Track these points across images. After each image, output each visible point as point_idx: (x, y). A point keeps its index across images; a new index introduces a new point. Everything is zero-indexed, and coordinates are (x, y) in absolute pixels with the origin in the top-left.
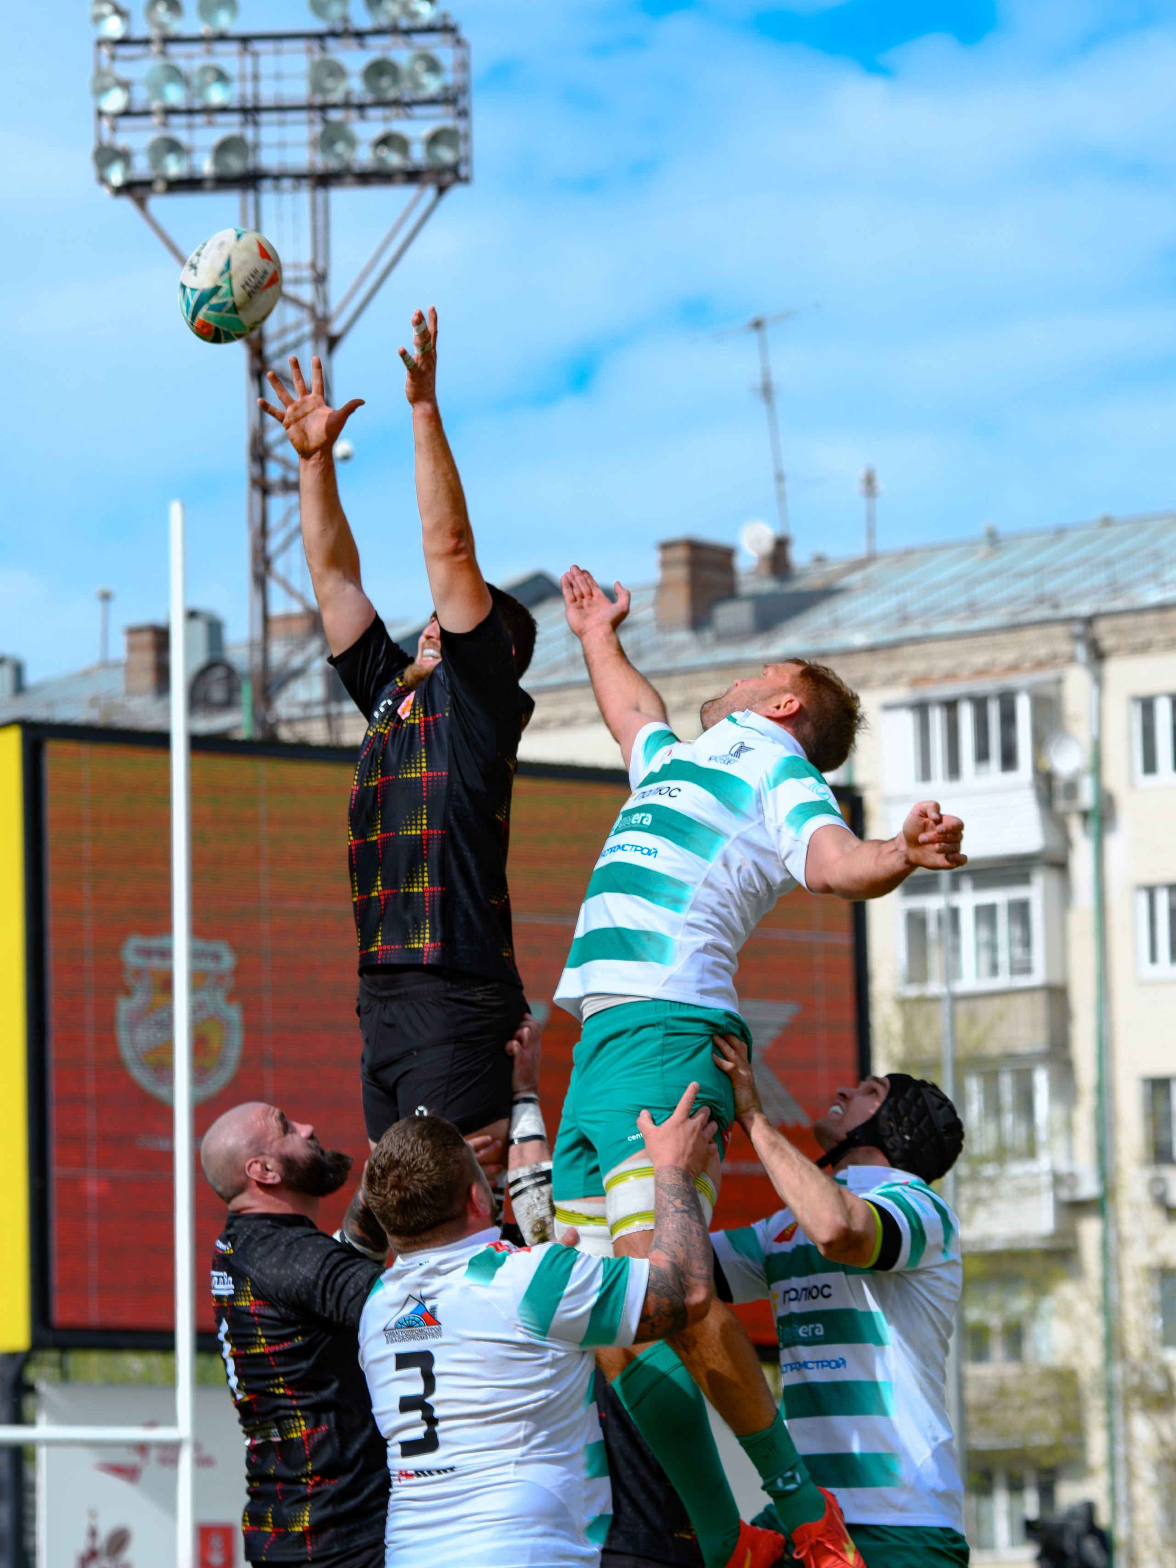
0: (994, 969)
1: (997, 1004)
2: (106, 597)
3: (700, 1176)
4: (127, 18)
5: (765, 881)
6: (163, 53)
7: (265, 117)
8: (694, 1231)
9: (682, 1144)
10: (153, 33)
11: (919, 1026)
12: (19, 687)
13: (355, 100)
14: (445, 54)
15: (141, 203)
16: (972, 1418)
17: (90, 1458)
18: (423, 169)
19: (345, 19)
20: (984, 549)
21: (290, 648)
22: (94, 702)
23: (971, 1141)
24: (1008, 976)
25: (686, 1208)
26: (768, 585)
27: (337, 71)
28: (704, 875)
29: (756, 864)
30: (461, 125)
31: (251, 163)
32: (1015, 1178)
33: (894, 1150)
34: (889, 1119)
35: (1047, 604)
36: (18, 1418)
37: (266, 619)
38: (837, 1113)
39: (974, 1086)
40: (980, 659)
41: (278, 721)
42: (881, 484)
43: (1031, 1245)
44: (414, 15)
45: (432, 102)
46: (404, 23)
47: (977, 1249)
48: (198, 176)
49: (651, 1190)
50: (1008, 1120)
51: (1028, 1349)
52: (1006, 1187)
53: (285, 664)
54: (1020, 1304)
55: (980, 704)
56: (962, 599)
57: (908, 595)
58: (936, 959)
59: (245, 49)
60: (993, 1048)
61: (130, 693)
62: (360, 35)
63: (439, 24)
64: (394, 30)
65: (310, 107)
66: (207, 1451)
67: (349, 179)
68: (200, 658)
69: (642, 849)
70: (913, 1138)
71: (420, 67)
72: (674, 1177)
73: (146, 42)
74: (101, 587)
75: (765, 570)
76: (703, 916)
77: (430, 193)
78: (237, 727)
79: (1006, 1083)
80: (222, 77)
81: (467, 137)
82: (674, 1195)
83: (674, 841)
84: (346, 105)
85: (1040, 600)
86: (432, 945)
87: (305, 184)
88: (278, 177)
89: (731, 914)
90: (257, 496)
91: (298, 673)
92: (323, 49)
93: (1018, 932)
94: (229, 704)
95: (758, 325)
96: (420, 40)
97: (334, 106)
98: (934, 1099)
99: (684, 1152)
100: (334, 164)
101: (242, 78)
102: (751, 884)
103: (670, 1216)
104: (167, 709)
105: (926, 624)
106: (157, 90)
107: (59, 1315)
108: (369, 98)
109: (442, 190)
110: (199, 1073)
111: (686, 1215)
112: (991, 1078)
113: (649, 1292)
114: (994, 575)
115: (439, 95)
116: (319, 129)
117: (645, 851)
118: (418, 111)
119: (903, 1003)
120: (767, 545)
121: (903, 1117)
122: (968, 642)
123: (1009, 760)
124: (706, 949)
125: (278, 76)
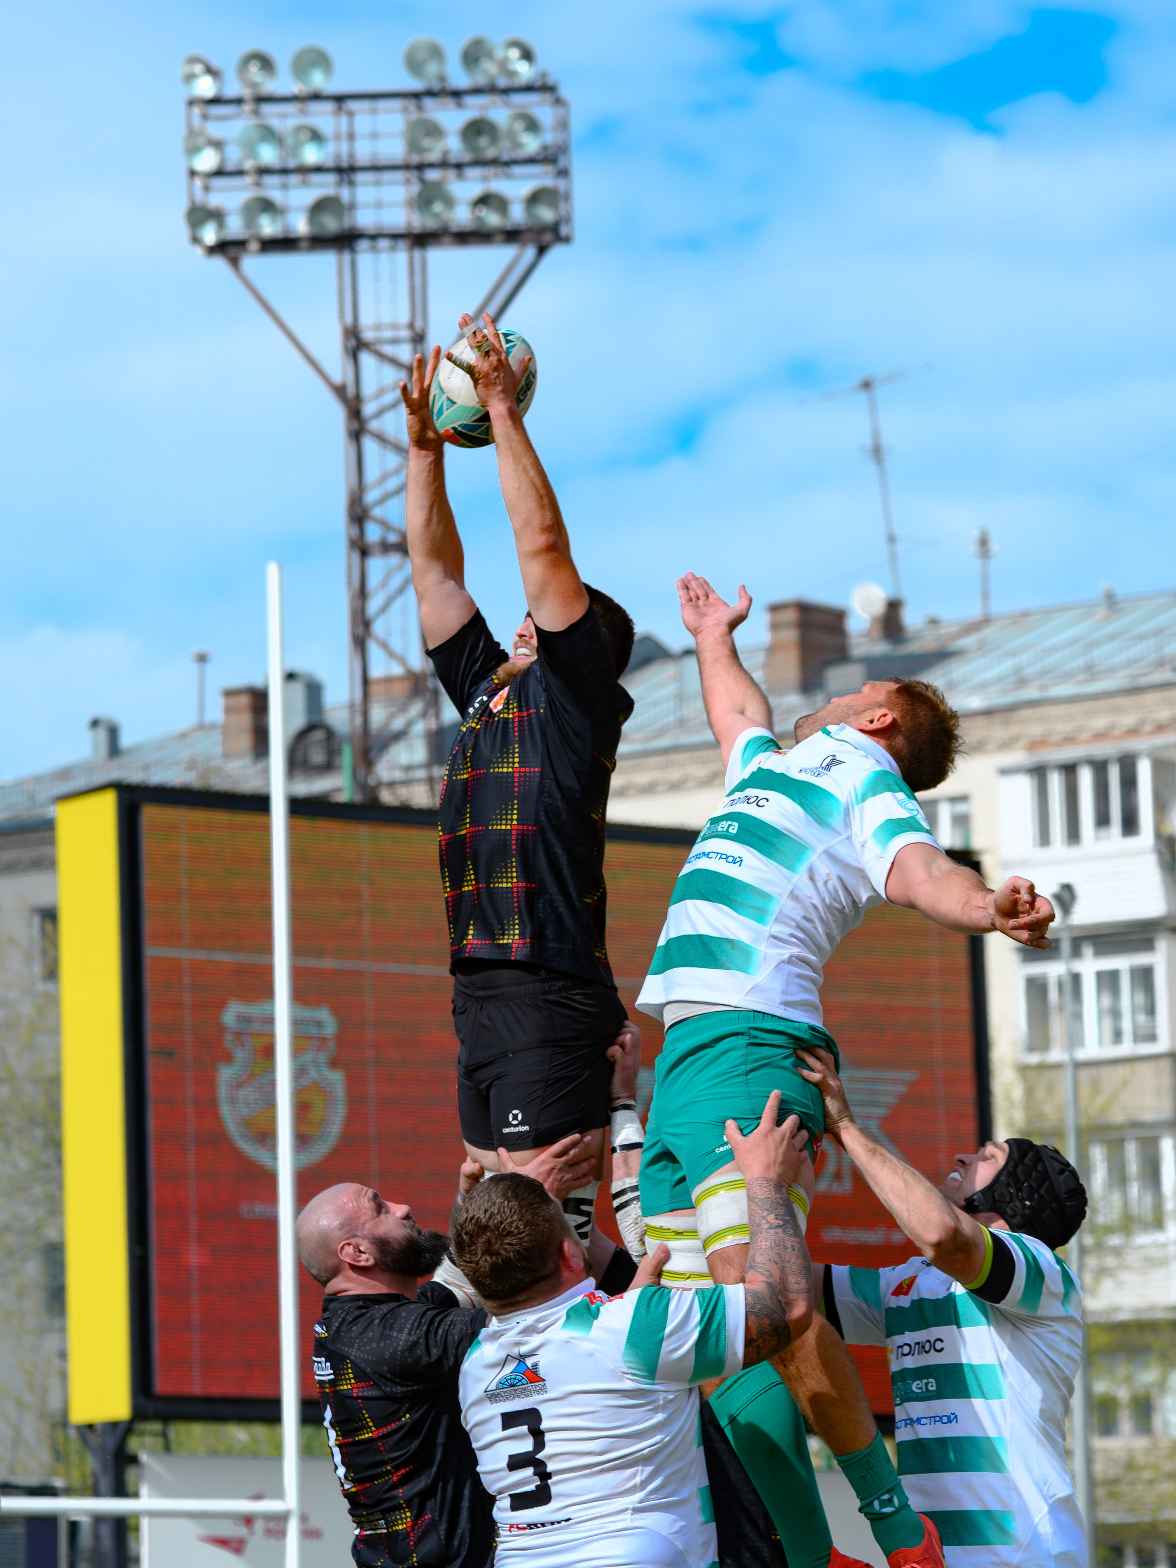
0: (1117, 1036)
1: (1121, 1071)
2: (202, 658)
3: (792, 1186)
4: (220, 79)
5: (850, 898)
6: (256, 113)
7: (360, 177)
8: (789, 1246)
9: (773, 1154)
10: (245, 92)
11: (1040, 1094)
12: (114, 750)
13: (453, 159)
14: (545, 113)
15: (235, 262)
16: (1100, 1492)
17: (194, 1529)
18: (523, 228)
19: (442, 79)
20: (1102, 612)
21: (393, 710)
22: (191, 765)
23: (1095, 1211)
24: (1132, 1044)
25: (781, 1223)
26: (881, 648)
27: (434, 131)
28: (790, 887)
29: (840, 879)
30: (561, 184)
31: (346, 223)
32: (1142, 1247)
33: (1014, 1216)
34: (1008, 1185)
35: (1168, 667)
36: (121, 1490)
37: (366, 682)
38: (956, 1180)
39: (1098, 1155)
40: (1099, 723)
41: (379, 784)
42: (995, 546)
43: (1159, 1315)
44: (512, 74)
45: (531, 161)
46: (502, 82)
47: (1102, 1319)
48: (292, 236)
49: (744, 1203)
50: (1134, 1189)
51: (1157, 1422)
52: (1132, 1258)
53: (386, 726)
54: (1148, 1376)
55: (1100, 768)
56: (1081, 662)
57: (1024, 658)
58: (1057, 1026)
59: (340, 109)
60: (1118, 1117)
61: (226, 756)
62: (457, 94)
63: (538, 83)
64: (492, 89)
65: (406, 167)
66: (314, 1523)
67: (447, 239)
68: (299, 721)
69: (727, 857)
70: (1034, 1204)
71: (519, 126)
72: (765, 1189)
73: (239, 101)
74: (197, 649)
75: (877, 633)
76: (788, 930)
77: (530, 252)
78: (338, 790)
79: (1131, 1150)
80: (316, 136)
81: (567, 197)
82: (767, 1210)
83: (759, 851)
84: (444, 164)
85: (1161, 663)
86: (521, 942)
87: (402, 244)
88: (374, 237)
89: (816, 928)
90: (356, 557)
91: (399, 736)
92: (420, 108)
93: (1140, 999)
94: (328, 767)
95: (867, 385)
96: (518, 99)
97: (431, 166)
98: (1055, 1163)
99: (775, 1161)
100: (431, 224)
101: (337, 137)
102: (837, 899)
103: (764, 1233)
104: (266, 771)
105: (1042, 687)
106: (250, 150)
107: (160, 1386)
108: (467, 157)
109: (542, 250)
110: (301, 1140)
111: (780, 1230)
112: (1115, 1147)
113: (749, 1317)
114: (1112, 637)
115: (538, 154)
116: (416, 188)
117: (730, 859)
118: (518, 170)
119: (1023, 1069)
120: (879, 608)
121: (1023, 1183)
122: (1087, 705)
123: (1130, 825)
124: (790, 961)
125: (374, 136)
